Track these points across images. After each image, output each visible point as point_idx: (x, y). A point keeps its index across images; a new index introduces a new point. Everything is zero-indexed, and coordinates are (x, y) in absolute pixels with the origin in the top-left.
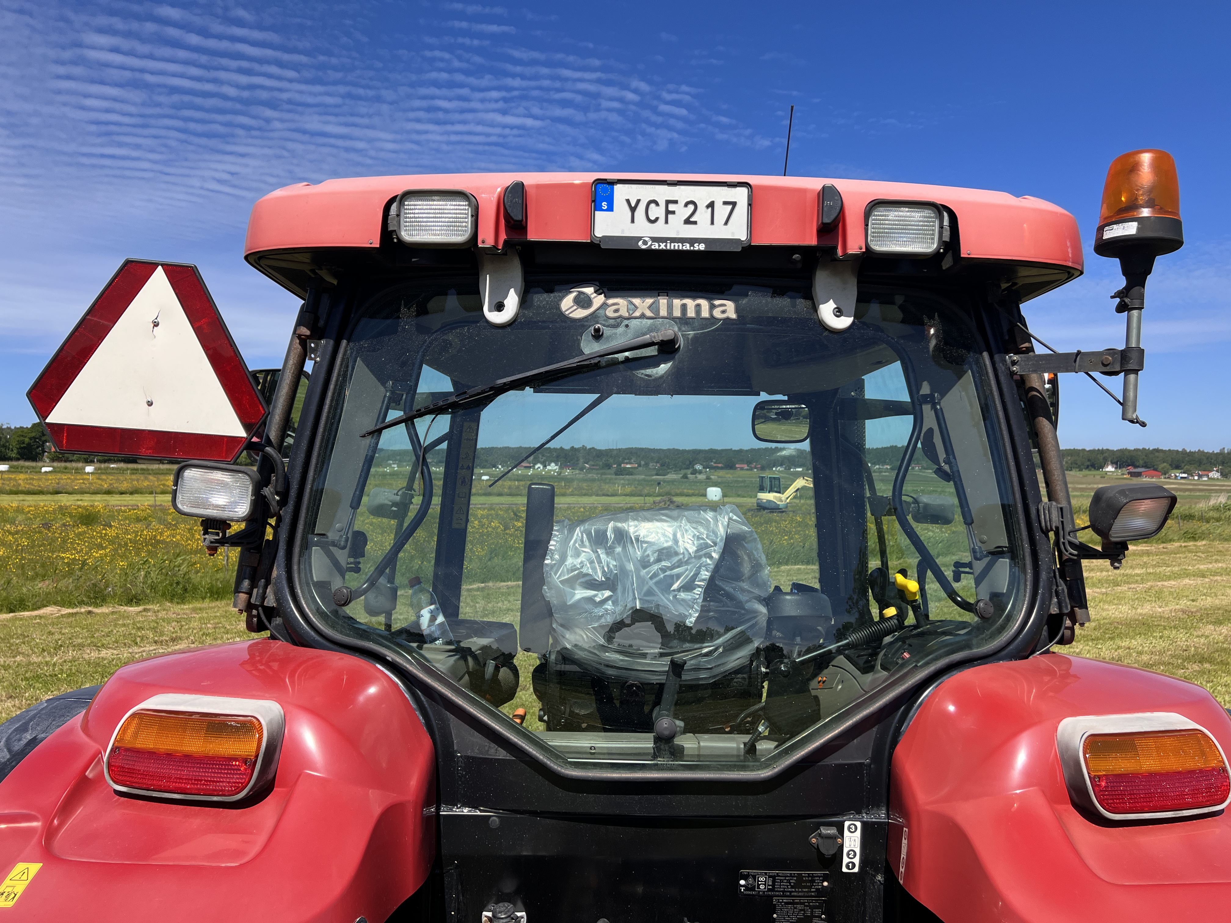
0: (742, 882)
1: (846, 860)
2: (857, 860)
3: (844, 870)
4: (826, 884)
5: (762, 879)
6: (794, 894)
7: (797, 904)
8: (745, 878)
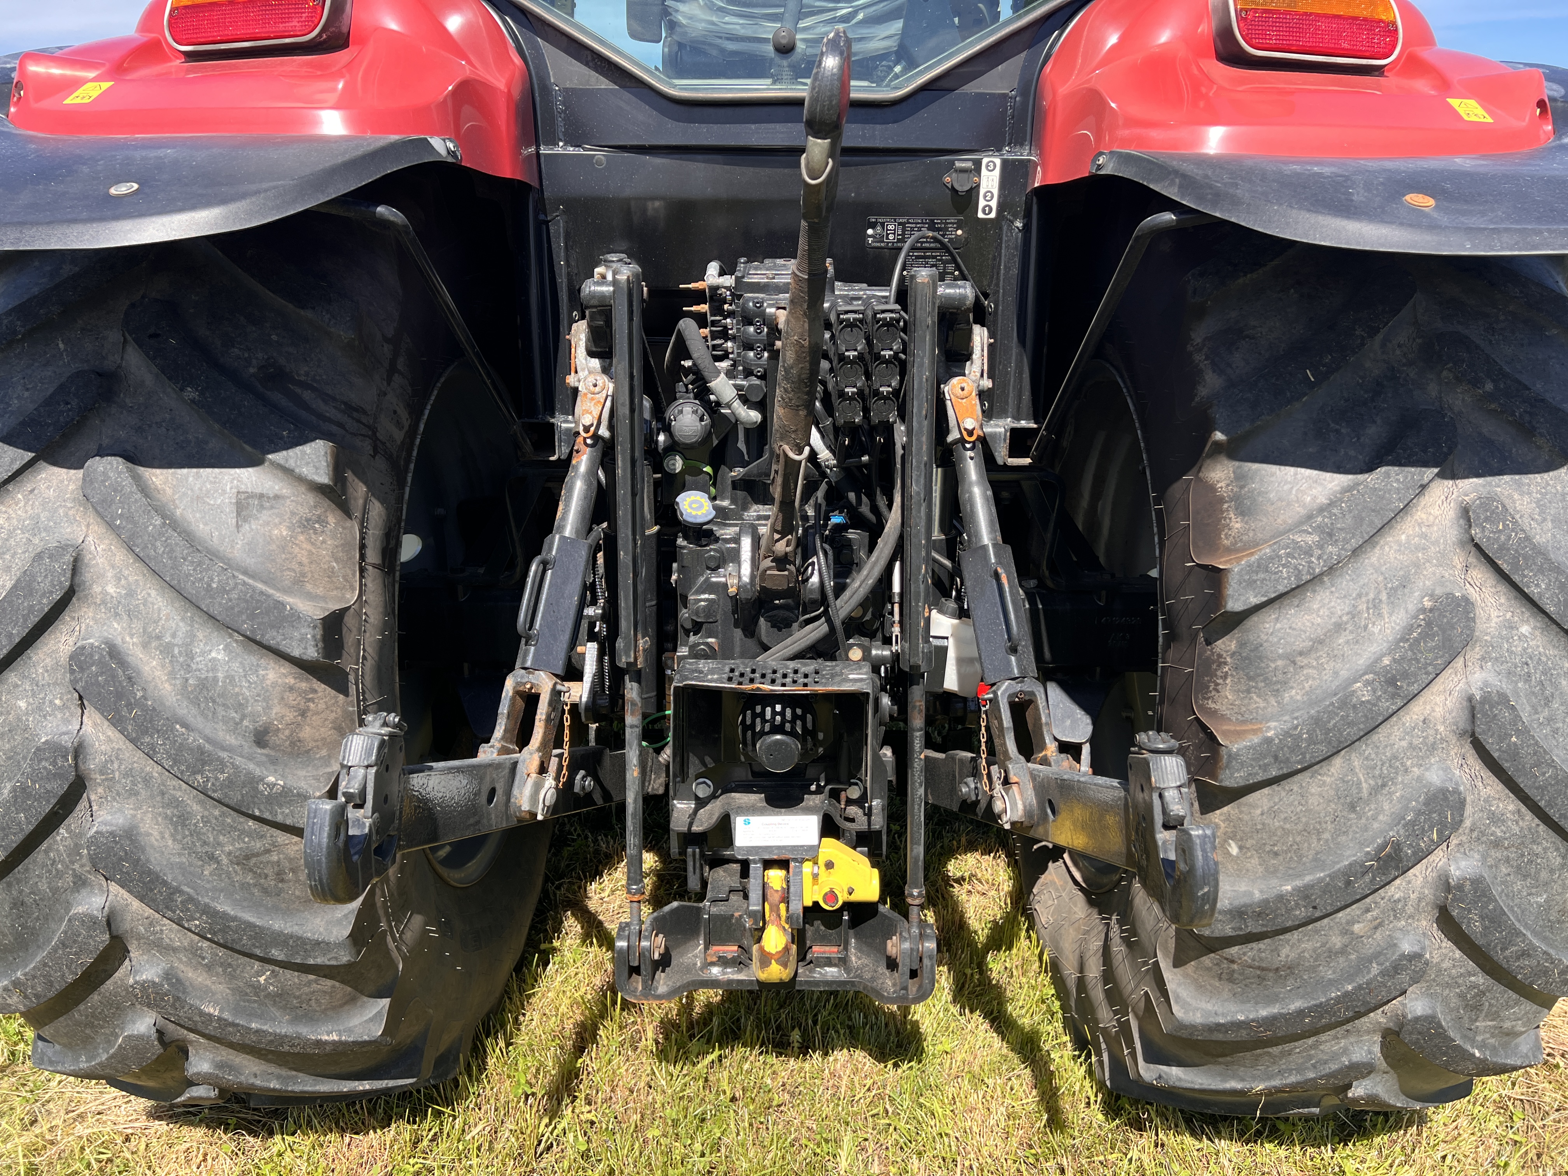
0: (870, 232)
1: (982, 203)
2: (994, 204)
3: (980, 215)
4: (959, 232)
5: (890, 227)
6: (927, 245)
7: (929, 257)
8: (873, 226)
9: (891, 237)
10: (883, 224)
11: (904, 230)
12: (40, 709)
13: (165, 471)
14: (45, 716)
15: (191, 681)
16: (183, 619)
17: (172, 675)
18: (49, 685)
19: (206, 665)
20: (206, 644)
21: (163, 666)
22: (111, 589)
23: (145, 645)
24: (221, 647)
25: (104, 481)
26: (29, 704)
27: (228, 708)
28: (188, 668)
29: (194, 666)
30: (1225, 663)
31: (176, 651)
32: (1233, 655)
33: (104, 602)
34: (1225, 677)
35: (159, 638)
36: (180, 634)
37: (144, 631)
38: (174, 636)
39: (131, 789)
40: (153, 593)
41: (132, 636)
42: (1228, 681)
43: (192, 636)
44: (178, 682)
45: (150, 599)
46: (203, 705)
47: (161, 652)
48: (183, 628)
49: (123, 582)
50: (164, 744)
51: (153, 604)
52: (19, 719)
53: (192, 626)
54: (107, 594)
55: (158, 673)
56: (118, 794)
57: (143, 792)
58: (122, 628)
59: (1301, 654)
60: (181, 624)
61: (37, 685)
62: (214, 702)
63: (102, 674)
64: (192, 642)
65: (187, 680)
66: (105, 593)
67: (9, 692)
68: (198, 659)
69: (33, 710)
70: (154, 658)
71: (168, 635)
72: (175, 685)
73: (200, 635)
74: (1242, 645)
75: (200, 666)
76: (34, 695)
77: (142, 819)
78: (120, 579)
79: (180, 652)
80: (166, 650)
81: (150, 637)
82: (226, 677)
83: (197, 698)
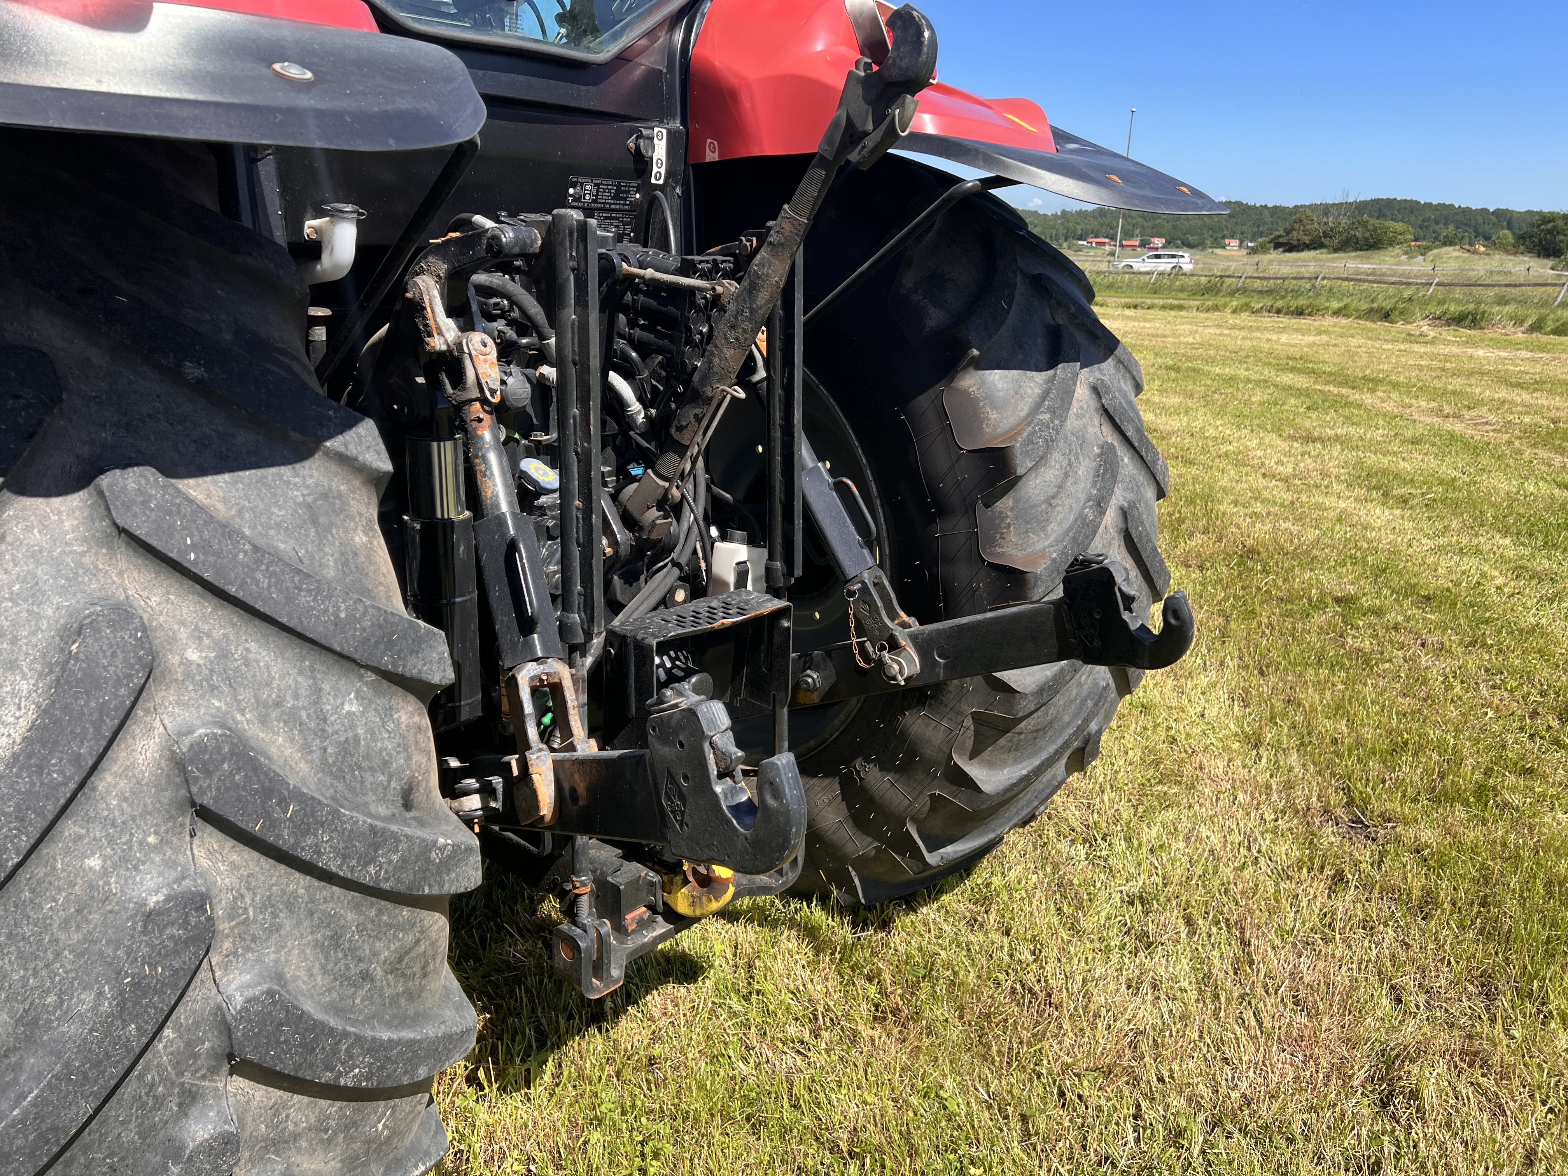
0: (571, 191)
1: (655, 170)
2: (663, 170)
3: (653, 181)
4: (638, 196)
5: (588, 188)
6: (613, 206)
7: (613, 218)
8: (574, 186)
9: (587, 197)
10: (582, 184)
11: (598, 191)
12: (125, 859)
13: (200, 480)
14: (136, 868)
15: (329, 750)
16: (300, 672)
17: (306, 749)
18: (134, 819)
19: (342, 724)
20: (335, 696)
21: (292, 740)
22: (193, 655)
23: (263, 720)
24: (352, 695)
25: (145, 503)
26: (105, 858)
27: (375, 771)
28: (323, 734)
29: (330, 730)
30: (1007, 517)
31: (304, 714)
32: (1012, 509)
33: (188, 676)
34: (1009, 525)
35: (278, 704)
36: (302, 692)
37: (257, 701)
38: (296, 696)
39: (271, 925)
40: (253, 646)
41: (242, 712)
42: (1012, 528)
43: (317, 692)
44: (315, 756)
45: (250, 656)
46: (348, 777)
47: (285, 722)
48: (304, 683)
49: (206, 641)
50: (331, 838)
51: (257, 661)
52: (92, 887)
53: (314, 678)
54: (191, 663)
55: (288, 752)
56: (254, 939)
57: (287, 923)
58: (226, 704)
59: (1053, 498)
60: (300, 679)
61: (113, 825)
62: (360, 768)
63: (239, 769)
64: (319, 698)
65: (325, 750)
66: (185, 663)
67: (67, 852)
68: (332, 719)
69: (115, 867)
70: (278, 734)
71: (288, 698)
72: (312, 761)
73: (326, 687)
74: (1017, 501)
75: (337, 727)
76: (111, 841)
77: (287, 961)
78: (200, 639)
79: (309, 715)
80: (291, 719)
81: (266, 707)
82: (366, 732)
83: (340, 769)
